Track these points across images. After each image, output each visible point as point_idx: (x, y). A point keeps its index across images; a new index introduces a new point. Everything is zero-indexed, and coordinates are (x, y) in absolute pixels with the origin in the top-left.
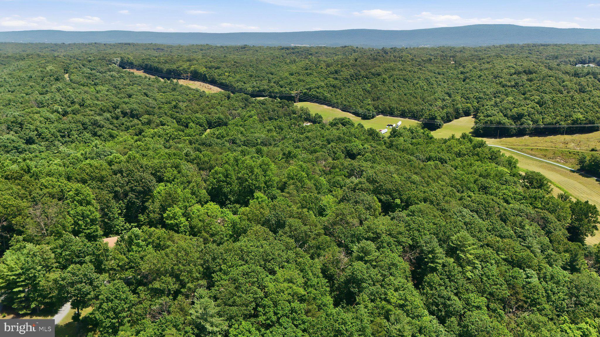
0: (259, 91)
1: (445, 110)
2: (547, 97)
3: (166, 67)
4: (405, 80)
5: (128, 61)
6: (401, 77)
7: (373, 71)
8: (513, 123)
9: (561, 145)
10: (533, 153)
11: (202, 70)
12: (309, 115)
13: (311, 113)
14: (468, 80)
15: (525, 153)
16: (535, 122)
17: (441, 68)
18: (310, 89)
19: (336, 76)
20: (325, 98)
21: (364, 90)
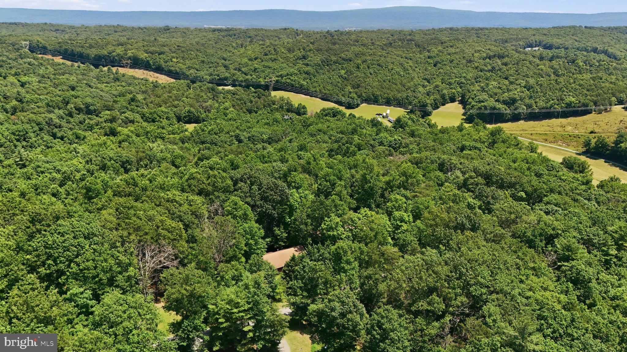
0: (220, 79)
1: (432, 97)
2: (532, 81)
3: (93, 52)
4: (379, 66)
5: (38, 45)
6: (375, 62)
7: (343, 55)
8: (507, 108)
9: (559, 129)
10: (534, 137)
11: (143, 56)
12: (292, 105)
13: (293, 103)
14: (439, 65)
15: (525, 138)
16: (529, 106)
17: (406, 52)
18: (281, 76)
19: (306, 62)
20: (302, 86)
21: (341, 76)
